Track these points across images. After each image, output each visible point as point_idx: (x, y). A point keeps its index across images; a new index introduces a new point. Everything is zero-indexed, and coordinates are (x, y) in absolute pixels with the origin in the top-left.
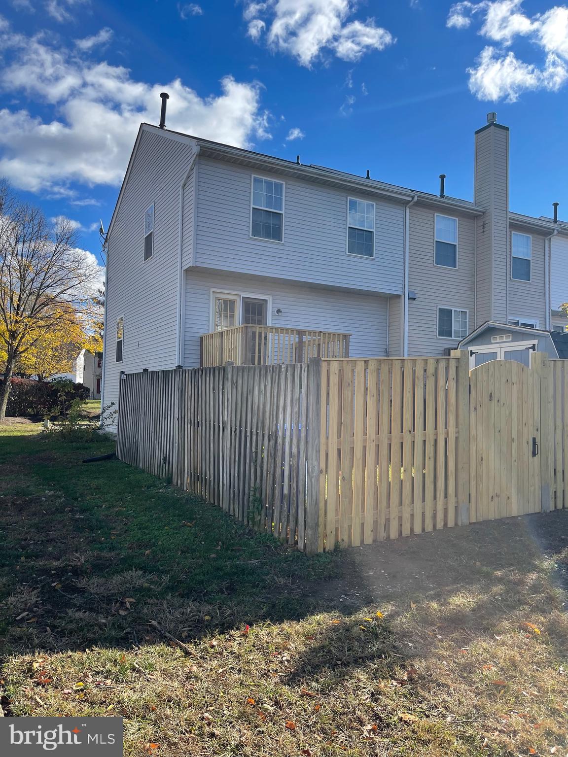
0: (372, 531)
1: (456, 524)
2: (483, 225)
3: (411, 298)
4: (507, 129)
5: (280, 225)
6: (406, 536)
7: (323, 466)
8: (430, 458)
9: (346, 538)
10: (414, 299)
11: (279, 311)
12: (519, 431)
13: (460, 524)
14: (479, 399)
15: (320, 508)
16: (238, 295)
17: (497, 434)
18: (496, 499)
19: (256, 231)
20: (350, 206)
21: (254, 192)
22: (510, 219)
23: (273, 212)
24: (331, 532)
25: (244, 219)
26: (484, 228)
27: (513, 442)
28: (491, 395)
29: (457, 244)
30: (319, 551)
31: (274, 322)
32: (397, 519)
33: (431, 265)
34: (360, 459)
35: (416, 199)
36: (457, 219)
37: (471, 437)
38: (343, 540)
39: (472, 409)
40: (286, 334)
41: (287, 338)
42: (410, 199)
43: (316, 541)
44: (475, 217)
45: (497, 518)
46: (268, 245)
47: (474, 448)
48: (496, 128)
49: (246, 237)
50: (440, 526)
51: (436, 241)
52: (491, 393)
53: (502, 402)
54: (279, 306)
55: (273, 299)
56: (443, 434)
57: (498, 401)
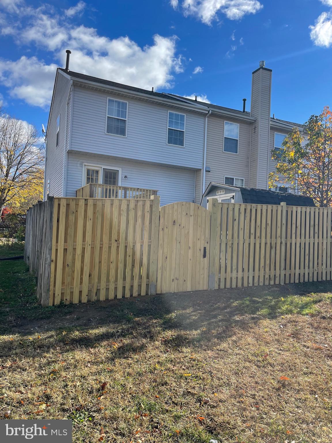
0: (87, 295)
1: (147, 294)
2: (255, 128)
3: (207, 171)
4: (271, 71)
5: (125, 127)
6: (111, 299)
7: (53, 257)
8: (129, 256)
9: (68, 298)
10: (209, 171)
11: (126, 177)
12: (194, 242)
13: (149, 294)
14: (166, 224)
15: (51, 281)
16: (100, 167)
17: (178, 244)
18: (176, 281)
19: (109, 130)
20: (169, 116)
21: (108, 107)
22: (271, 124)
23: (120, 119)
24: (58, 295)
25: (102, 123)
26: (255, 130)
27: (190, 249)
28: (174, 222)
29: (238, 139)
30: (49, 305)
31: (123, 183)
32: (105, 289)
33: (221, 152)
34: (80, 255)
35: (210, 112)
36: (239, 124)
37: (160, 245)
38: (66, 300)
39: (161, 229)
40: (130, 191)
41: (131, 193)
42: (207, 112)
43: (48, 299)
44: (251, 123)
45: (176, 291)
46: (117, 138)
47: (161, 252)
48: (263, 70)
49: (104, 133)
50: (135, 295)
51: (225, 137)
52: (175, 221)
53: (182, 226)
54: (126, 174)
55: (122, 170)
56: (139, 242)
57: (180, 225)
